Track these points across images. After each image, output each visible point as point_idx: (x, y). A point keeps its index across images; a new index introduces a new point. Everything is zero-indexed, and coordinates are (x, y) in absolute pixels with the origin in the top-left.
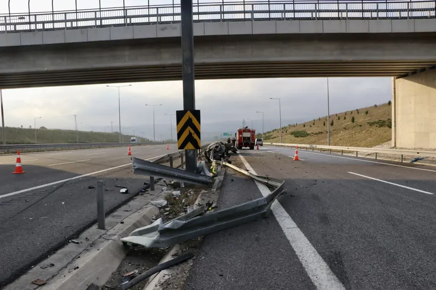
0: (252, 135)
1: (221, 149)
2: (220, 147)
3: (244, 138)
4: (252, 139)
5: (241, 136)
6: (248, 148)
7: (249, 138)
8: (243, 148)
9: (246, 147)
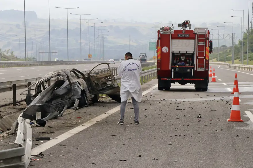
0: (201, 48)
1: (70, 90)
2: (67, 83)
3: (176, 57)
4: (200, 61)
5: (165, 49)
6: (192, 86)
7: (190, 57)
8: (174, 86)
9: (183, 83)
